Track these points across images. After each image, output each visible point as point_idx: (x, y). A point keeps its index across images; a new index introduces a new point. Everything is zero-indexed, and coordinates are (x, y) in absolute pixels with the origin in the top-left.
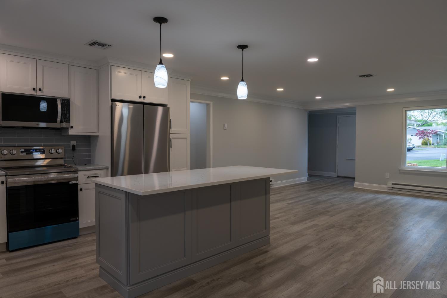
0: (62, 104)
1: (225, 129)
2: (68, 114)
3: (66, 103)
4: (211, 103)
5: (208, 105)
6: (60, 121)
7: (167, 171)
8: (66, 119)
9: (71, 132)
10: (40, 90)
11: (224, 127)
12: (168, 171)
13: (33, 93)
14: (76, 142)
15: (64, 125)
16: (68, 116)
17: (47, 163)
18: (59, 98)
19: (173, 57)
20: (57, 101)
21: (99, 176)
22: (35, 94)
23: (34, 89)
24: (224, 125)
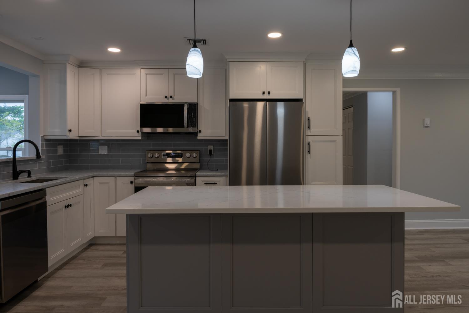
0: (188, 109)
1: (427, 127)
2: (194, 119)
3: (193, 108)
4: (398, 90)
5: (394, 93)
6: (187, 126)
7: (299, 183)
8: (192, 124)
9: (200, 137)
10: (171, 97)
11: (424, 125)
12: (303, 184)
13: (165, 101)
14: (213, 146)
15: (191, 130)
16: (194, 120)
17: (185, 167)
18: (186, 103)
19: (281, 36)
20: (184, 107)
21: (216, 183)
22: (167, 101)
23: (166, 97)
24: (424, 120)
